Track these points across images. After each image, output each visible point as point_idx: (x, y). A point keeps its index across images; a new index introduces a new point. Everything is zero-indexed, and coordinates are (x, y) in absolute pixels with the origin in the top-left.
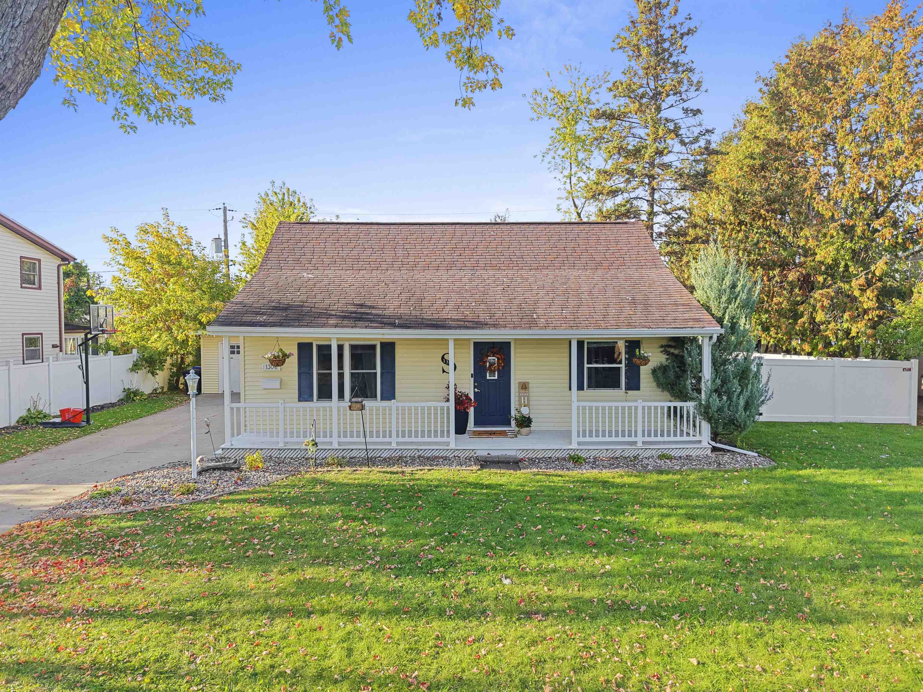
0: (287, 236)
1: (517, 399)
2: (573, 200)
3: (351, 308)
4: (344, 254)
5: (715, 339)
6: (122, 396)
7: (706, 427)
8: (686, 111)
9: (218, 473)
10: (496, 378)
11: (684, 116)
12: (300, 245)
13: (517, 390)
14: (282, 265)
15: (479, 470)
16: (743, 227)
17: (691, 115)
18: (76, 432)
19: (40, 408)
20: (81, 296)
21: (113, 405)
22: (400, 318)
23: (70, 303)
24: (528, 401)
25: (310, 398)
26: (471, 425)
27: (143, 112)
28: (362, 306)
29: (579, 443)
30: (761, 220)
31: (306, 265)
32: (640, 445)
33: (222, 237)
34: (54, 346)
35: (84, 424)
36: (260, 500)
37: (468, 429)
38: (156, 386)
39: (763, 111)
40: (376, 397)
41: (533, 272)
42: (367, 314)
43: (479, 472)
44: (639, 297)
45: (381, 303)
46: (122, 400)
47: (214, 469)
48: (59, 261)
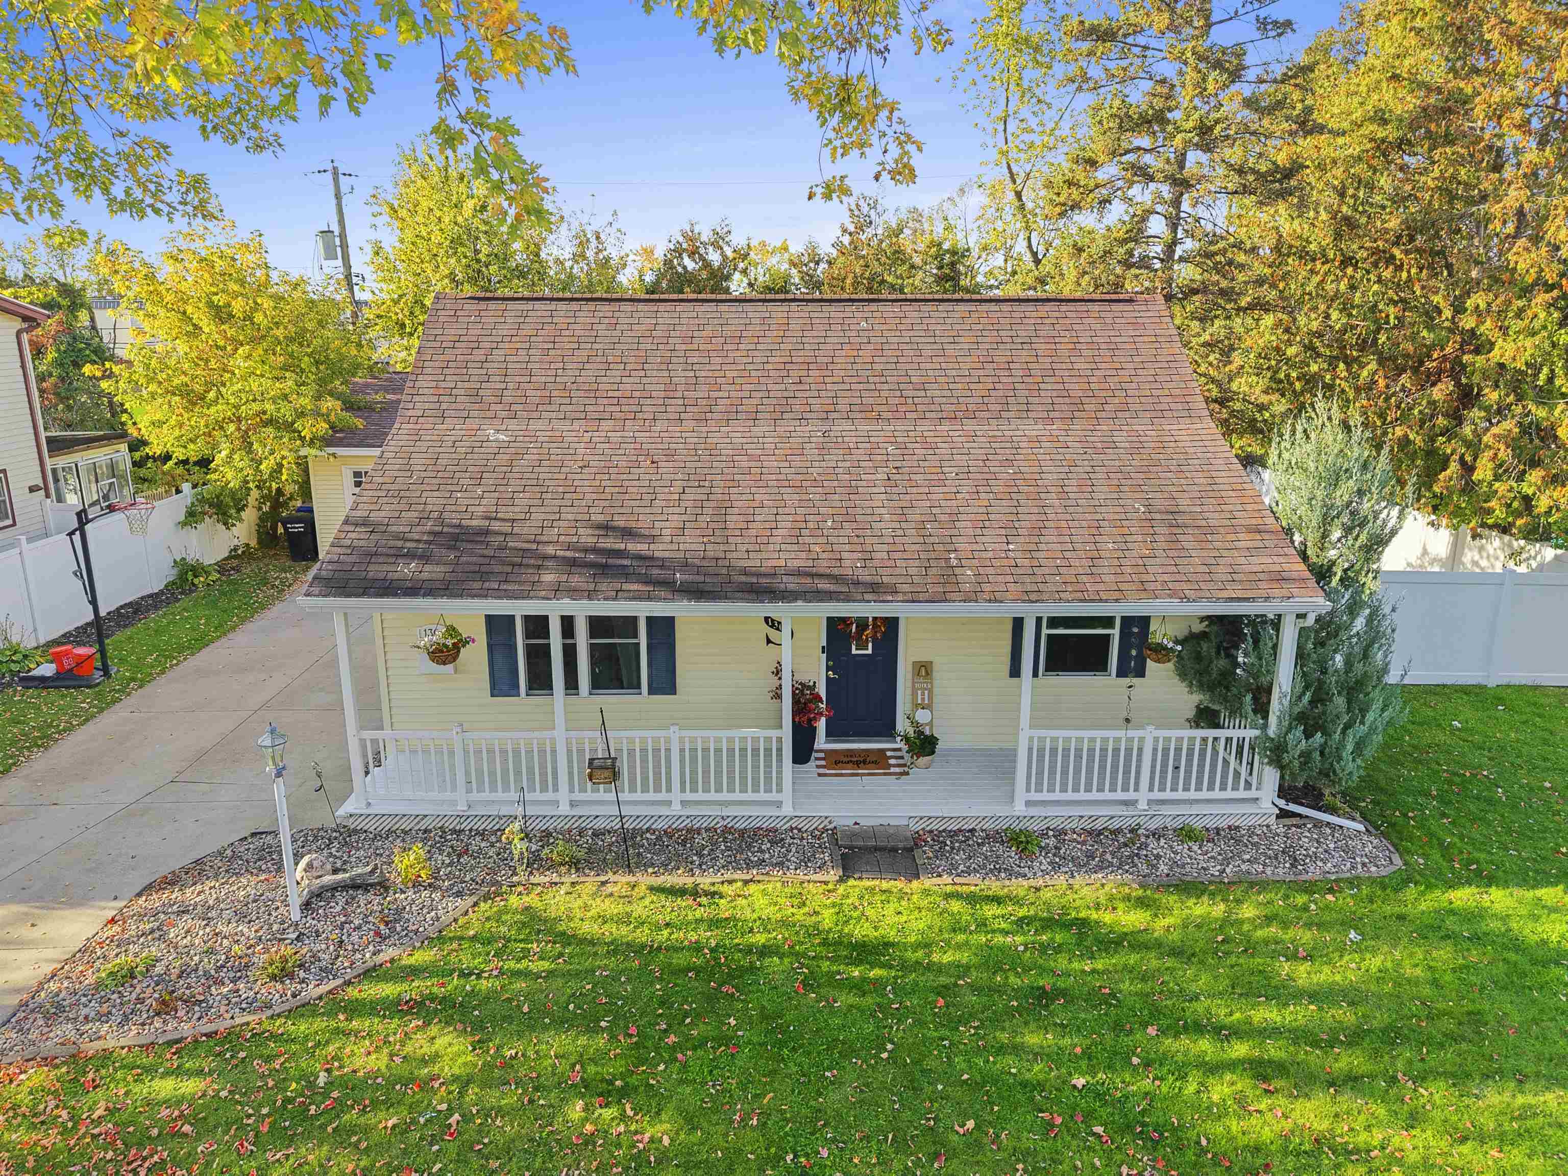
0: (452, 332)
1: (909, 691)
2: (1009, 167)
3: (587, 537)
4: (565, 379)
5: (1310, 621)
6: (171, 574)
7: (1271, 777)
8: (1263, 24)
9: (341, 898)
10: (870, 651)
11: (1257, 35)
12: (479, 355)
13: (910, 676)
14: (444, 406)
15: (841, 880)
16: (1350, 270)
17: (1274, 33)
18: (83, 699)
19: (15, 640)
20: (80, 350)
21: (155, 601)
22: (685, 565)
23: (61, 365)
24: (930, 698)
25: (512, 689)
26: (821, 742)
27: (97, 192)
28: (606, 528)
29: (1028, 803)
30: (1391, 268)
31: (493, 407)
32: (1142, 805)
33: (336, 229)
34: (32, 489)
35: (98, 675)
36: (422, 1003)
37: (816, 747)
38: (236, 542)
39: (1414, 18)
40: (638, 686)
41: (945, 427)
42: (619, 554)
43: (841, 889)
44: (1160, 502)
45: (643, 523)
46: (173, 583)
47: (334, 888)
48: (18, 324)
